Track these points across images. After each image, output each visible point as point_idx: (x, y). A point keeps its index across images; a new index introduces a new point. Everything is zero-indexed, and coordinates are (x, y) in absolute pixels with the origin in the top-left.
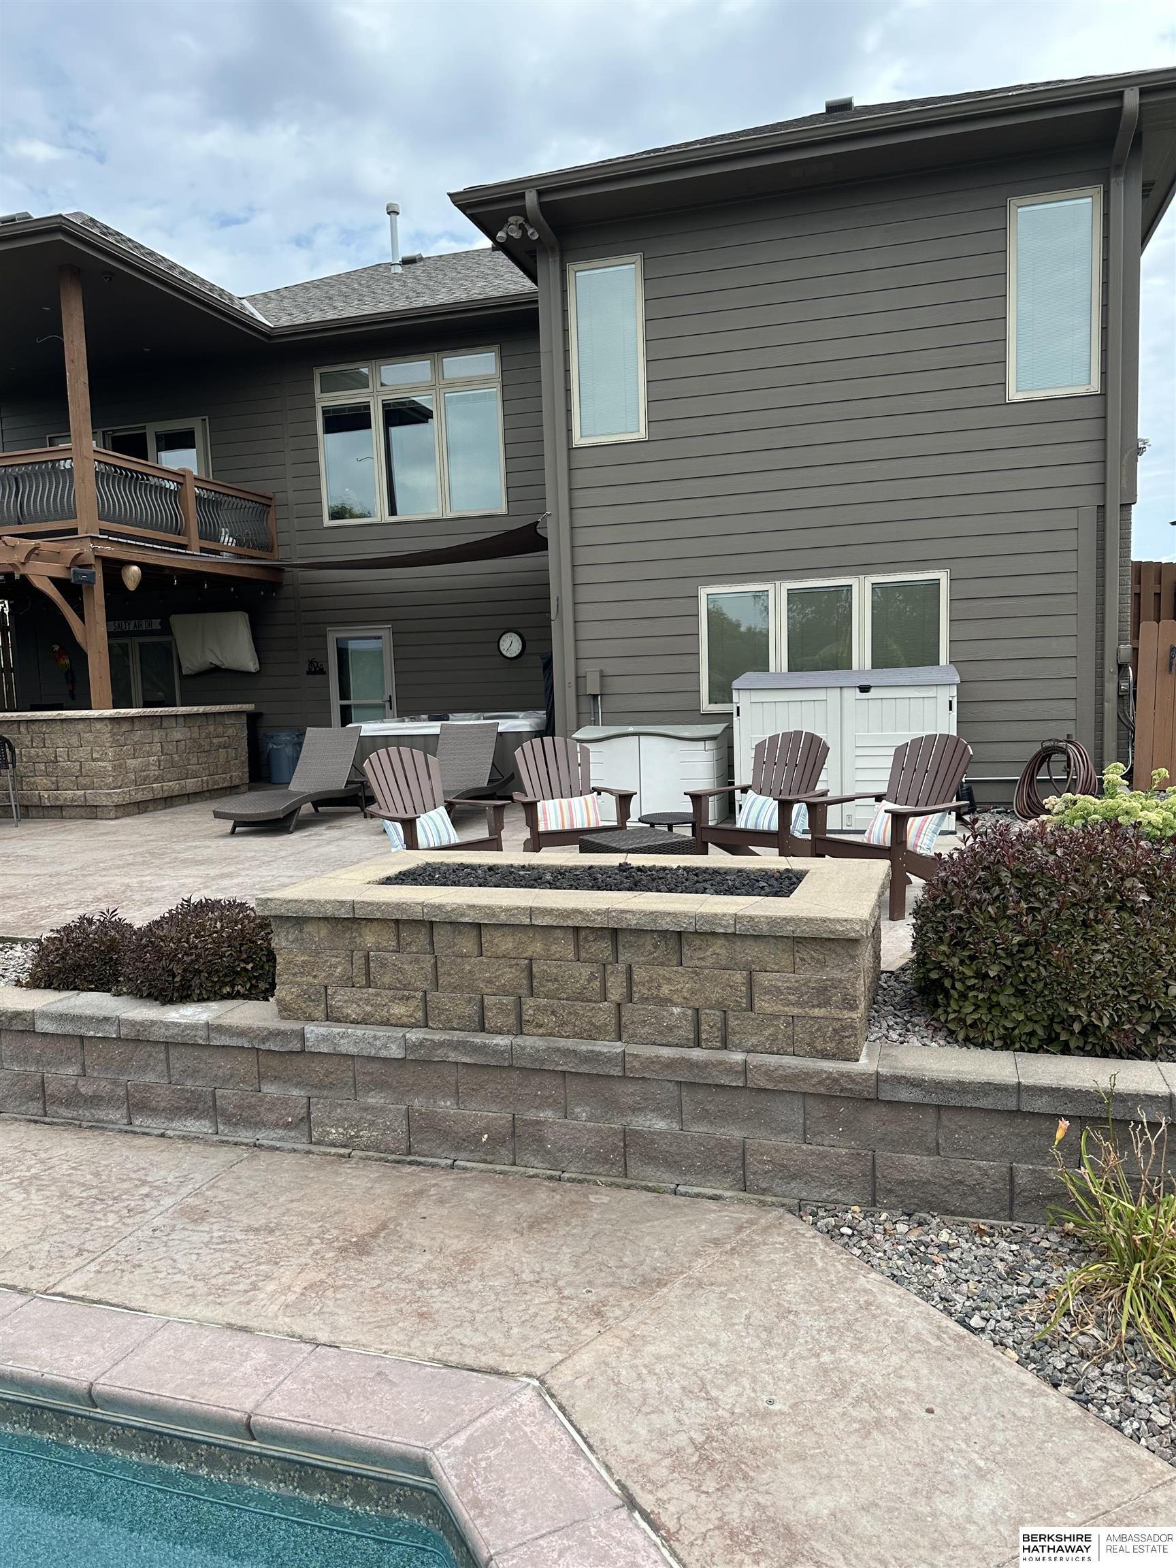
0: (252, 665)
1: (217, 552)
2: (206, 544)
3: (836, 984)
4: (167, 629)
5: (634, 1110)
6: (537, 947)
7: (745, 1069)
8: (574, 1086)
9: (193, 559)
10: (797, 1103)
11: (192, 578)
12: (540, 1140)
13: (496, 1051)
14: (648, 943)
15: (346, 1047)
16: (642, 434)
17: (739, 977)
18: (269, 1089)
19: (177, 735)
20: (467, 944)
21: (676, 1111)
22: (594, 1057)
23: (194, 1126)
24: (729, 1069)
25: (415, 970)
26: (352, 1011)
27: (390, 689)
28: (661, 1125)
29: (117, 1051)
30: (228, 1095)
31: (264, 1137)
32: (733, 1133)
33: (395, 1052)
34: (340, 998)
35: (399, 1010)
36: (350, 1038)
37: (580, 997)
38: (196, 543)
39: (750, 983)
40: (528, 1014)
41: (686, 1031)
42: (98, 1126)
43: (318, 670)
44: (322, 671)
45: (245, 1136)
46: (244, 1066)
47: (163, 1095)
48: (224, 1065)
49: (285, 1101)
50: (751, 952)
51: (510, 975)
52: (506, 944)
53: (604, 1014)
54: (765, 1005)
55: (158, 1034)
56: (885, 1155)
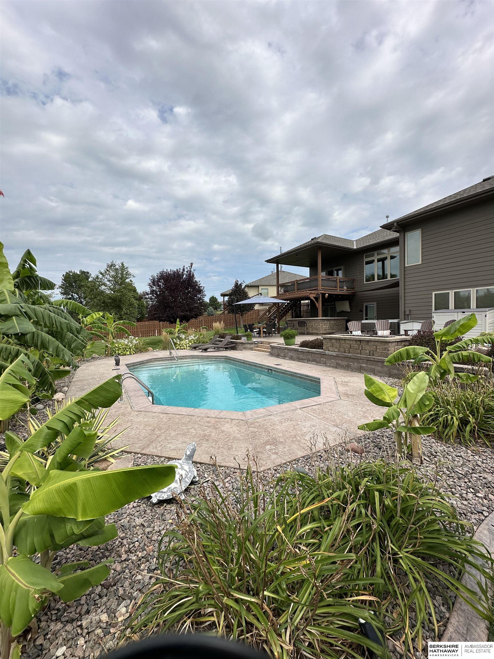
0: (349, 310)
1: (343, 290)
2: (340, 289)
3: (386, 348)
4: (335, 304)
5: (362, 363)
6: (351, 343)
7: (374, 358)
8: (355, 360)
9: (338, 292)
10: (381, 363)
11: (337, 295)
12: (351, 367)
13: (346, 355)
14: (364, 342)
15: (330, 354)
16: (420, 263)
17: (375, 347)
18: (322, 359)
19: (332, 322)
20: (343, 342)
21: (367, 364)
22: (357, 356)
23: (314, 363)
24: (372, 358)
25: (338, 345)
26: (331, 350)
27: (375, 315)
28: (365, 365)
29: (307, 353)
30: (318, 360)
31: (321, 365)
32: (373, 367)
33: (335, 355)
34: (330, 348)
35: (336, 350)
36: (330, 353)
37: (356, 349)
38: (339, 289)
39: (376, 348)
40: (350, 351)
41: (368, 354)
42: (304, 362)
43: (361, 311)
44: (362, 311)
45: (319, 364)
46: (319, 356)
47: (311, 359)
48: (317, 356)
49: (323, 361)
50: (377, 343)
51: (348, 346)
52: (348, 342)
53: (359, 351)
54: (378, 350)
55: (311, 352)
56: (392, 370)
